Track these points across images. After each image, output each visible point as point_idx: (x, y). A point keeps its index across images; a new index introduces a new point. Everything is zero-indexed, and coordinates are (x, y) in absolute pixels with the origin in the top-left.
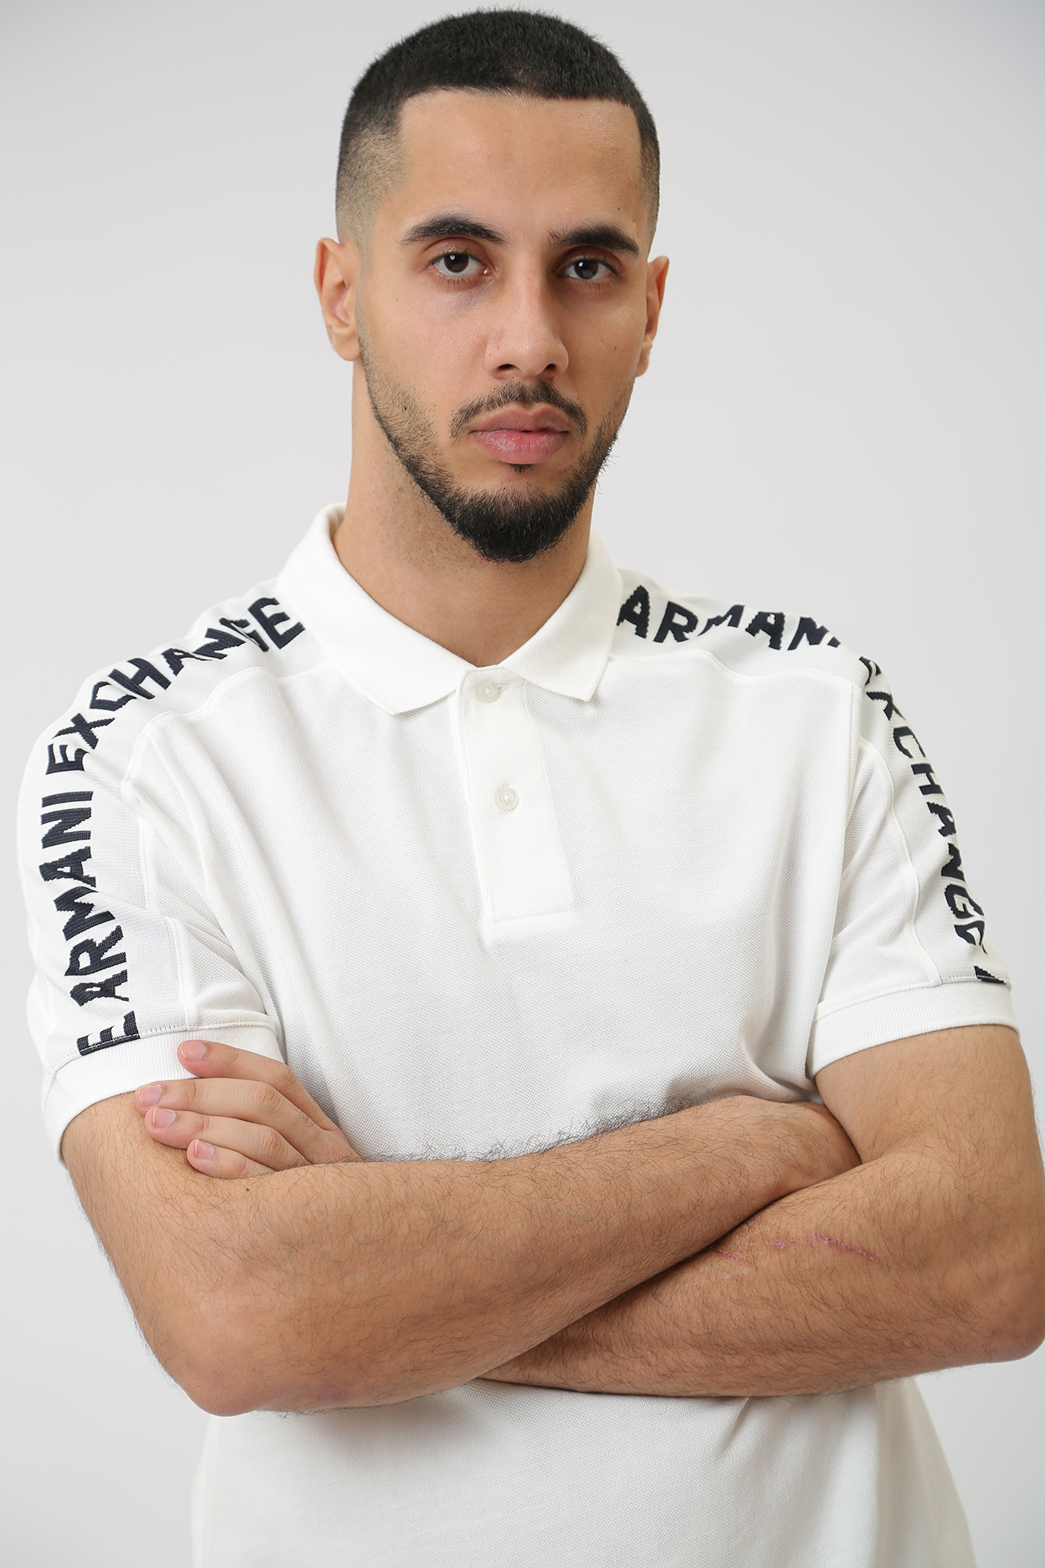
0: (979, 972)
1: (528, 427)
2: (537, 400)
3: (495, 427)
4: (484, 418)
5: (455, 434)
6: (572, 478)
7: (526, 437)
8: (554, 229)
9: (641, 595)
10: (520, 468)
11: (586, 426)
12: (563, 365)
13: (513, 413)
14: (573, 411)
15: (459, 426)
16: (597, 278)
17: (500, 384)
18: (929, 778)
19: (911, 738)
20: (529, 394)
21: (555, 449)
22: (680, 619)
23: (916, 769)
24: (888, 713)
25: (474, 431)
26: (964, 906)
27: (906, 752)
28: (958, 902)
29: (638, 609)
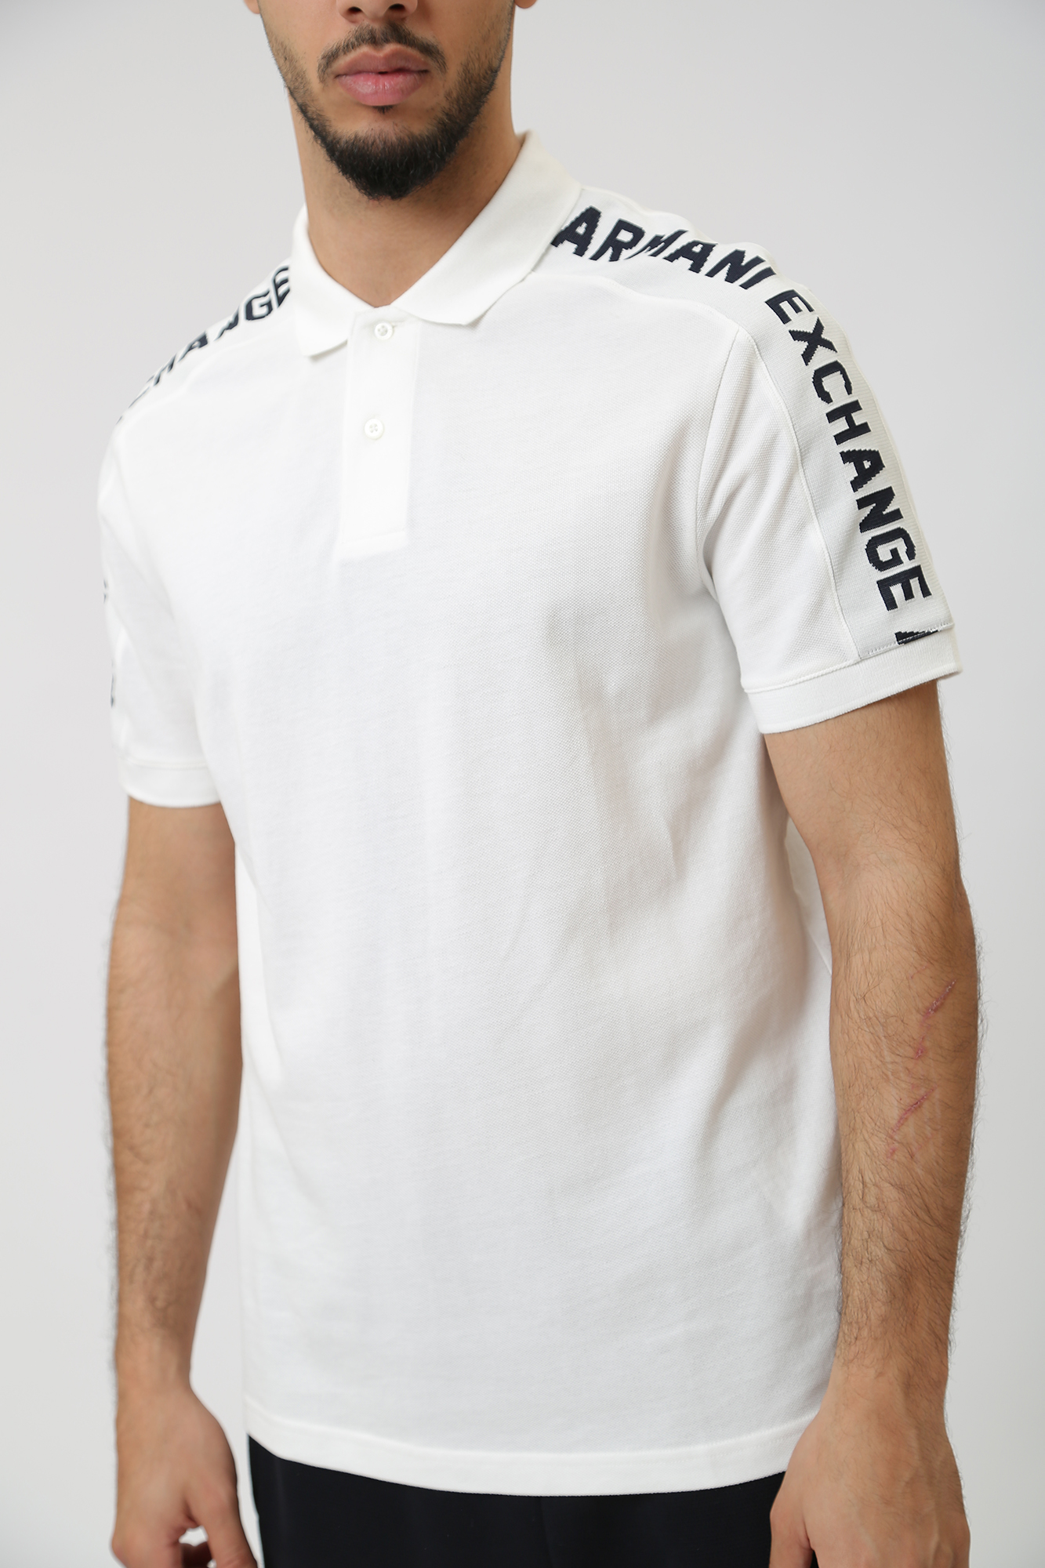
0: (899, 636)
1: (383, 69)
2: (387, 41)
3: (355, 71)
4: (343, 62)
5: (323, 80)
6: (440, 115)
7: (382, 79)
10: (383, 110)
11: (444, 64)
12: (411, 5)
13: (365, 55)
14: (428, 50)
15: (324, 72)
17: (353, 27)
18: (850, 421)
19: (838, 376)
20: (378, 35)
21: (414, 88)
22: (625, 236)
23: (832, 416)
24: (807, 356)
25: (338, 76)
26: (894, 552)
27: (825, 397)
28: (884, 553)
29: (581, 230)
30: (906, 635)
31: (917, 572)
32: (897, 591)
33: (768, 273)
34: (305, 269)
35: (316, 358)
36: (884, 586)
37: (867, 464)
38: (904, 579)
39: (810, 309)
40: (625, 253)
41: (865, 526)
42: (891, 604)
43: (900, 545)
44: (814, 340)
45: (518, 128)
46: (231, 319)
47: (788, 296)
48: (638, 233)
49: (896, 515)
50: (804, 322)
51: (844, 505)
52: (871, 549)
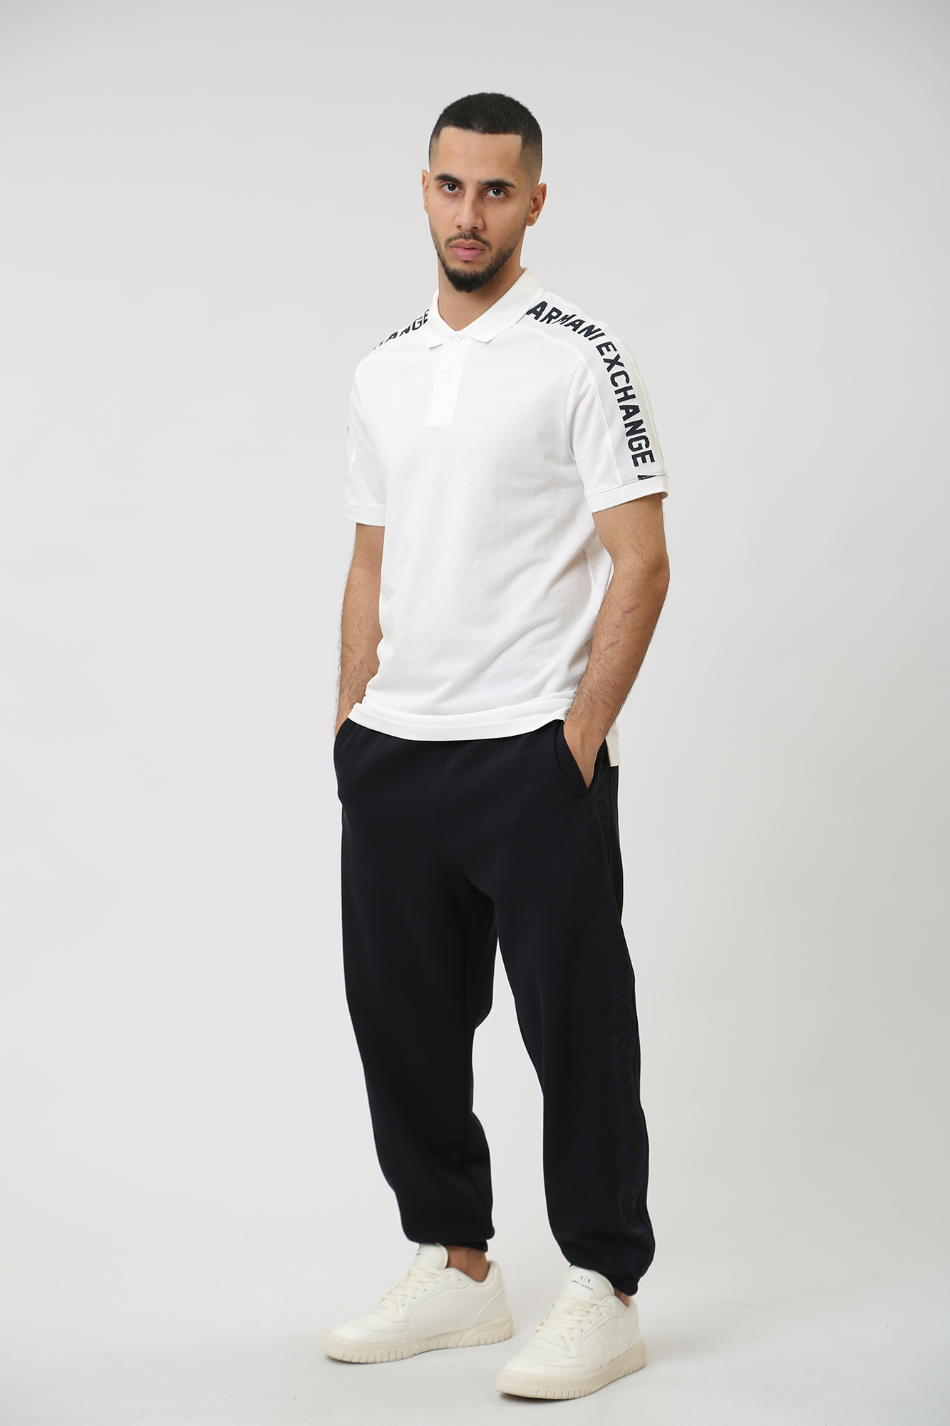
0: (639, 477)
1: (467, 248)
2: (470, 238)
3: (457, 246)
4: (454, 242)
5: (446, 247)
7: (466, 251)
8: (479, 180)
9: (543, 305)
10: (466, 261)
11: (491, 247)
12: (480, 226)
13: (462, 242)
14: (485, 242)
15: (448, 244)
16: (499, 196)
17: (459, 231)
18: (626, 394)
19: (623, 376)
20: (467, 236)
21: (479, 255)
22: (554, 314)
23: (617, 392)
24: (609, 369)
25: (451, 247)
26: (640, 445)
27: (616, 385)
28: (635, 445)
29: (538, 310)
30: (642, 476)
31: (650, 453)
32: (639, 459)
33: (603, 334)
34: (434, 314)
35: (431, 348)
36: (634, 457)
37: (631, 411)
38: (643, 455)
39: (615, 350)
40: (553, 321)
41: (628, 434)
42: (636, 464)
43: (643, 442)
44: (614, 362)
45: (522, 265)
46: (407, 327)
47: (606, 345)
48: (559, 313)
49: (644, 430)
50: (611, 355)
51: (619, 426)
52: (630, 443)
